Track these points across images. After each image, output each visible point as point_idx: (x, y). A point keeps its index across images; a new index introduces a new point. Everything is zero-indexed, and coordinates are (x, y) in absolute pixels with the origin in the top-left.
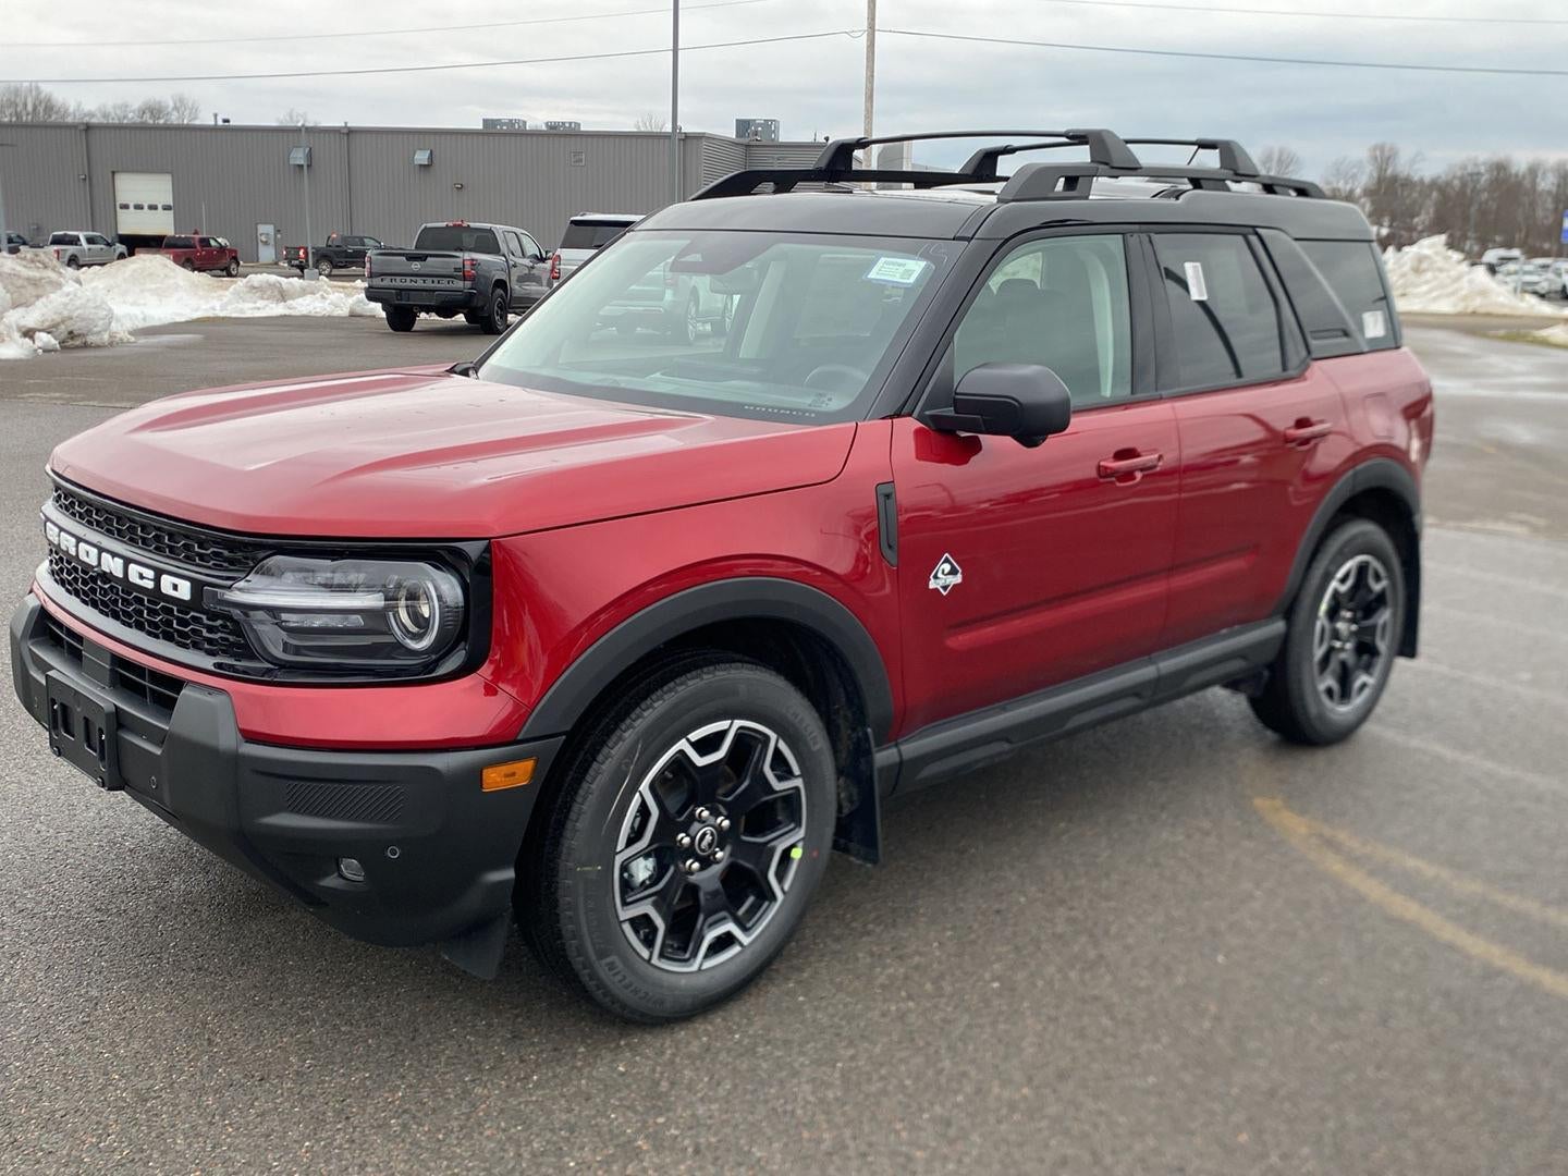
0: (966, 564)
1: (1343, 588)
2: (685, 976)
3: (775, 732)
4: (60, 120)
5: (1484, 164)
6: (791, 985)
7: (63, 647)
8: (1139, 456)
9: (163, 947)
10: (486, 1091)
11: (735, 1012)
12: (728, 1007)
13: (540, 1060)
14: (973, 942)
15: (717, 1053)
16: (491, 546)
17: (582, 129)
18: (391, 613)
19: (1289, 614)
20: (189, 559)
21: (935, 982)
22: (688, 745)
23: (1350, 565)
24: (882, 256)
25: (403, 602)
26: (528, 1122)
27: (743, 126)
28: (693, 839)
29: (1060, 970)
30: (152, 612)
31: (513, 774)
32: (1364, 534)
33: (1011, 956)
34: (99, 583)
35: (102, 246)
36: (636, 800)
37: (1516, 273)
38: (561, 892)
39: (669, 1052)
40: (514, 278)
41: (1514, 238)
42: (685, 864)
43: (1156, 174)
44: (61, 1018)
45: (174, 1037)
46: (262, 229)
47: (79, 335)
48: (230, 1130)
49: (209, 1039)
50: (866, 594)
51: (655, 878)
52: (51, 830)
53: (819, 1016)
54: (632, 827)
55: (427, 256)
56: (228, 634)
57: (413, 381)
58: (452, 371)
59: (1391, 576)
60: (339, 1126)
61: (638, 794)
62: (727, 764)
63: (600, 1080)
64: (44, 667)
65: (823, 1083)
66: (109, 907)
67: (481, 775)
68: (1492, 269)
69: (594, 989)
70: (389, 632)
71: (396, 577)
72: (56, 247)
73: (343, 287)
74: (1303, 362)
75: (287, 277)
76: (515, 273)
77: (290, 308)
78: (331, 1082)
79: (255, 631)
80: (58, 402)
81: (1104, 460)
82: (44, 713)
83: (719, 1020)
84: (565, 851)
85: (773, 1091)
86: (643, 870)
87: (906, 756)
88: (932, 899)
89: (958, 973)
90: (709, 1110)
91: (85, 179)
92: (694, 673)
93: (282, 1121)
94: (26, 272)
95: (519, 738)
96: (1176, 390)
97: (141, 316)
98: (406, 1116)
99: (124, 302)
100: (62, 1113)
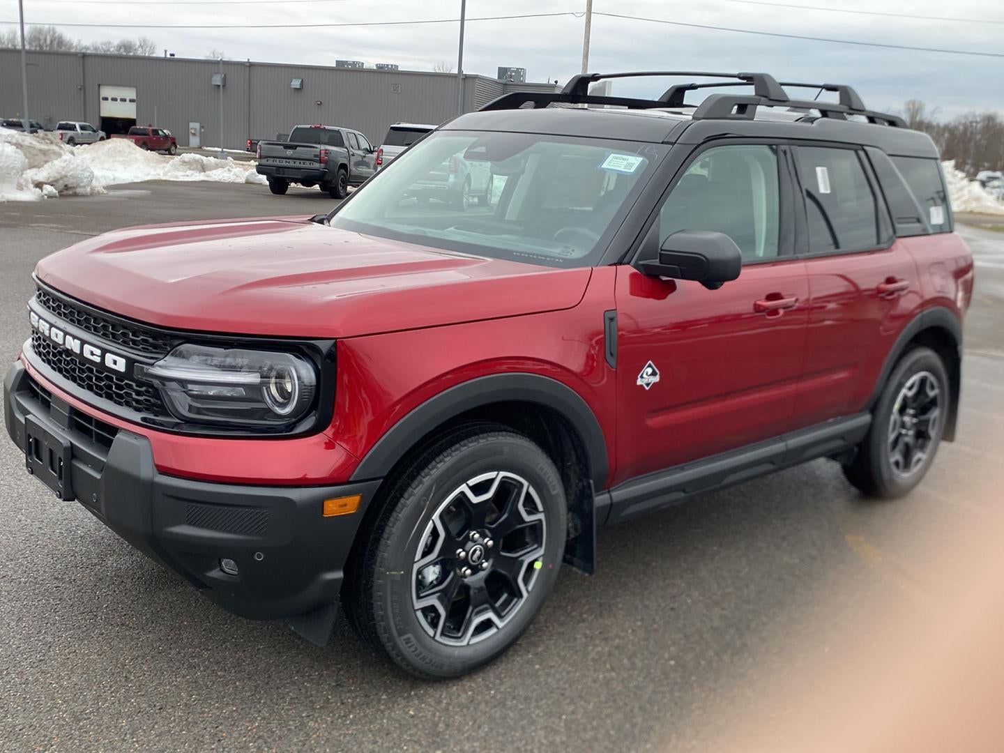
0: (662, 367)
1: (910, 394)
2: (458, 648)
3: (527, 480)
4: (68, 51)
5: (980, 115)
6: (530, 656)
7: (38, 399)
8: (782, 298)
9: (99, 607)
10: (317, 725)
11: (492, 673)
12: (485, 671)
13: (355, 704)
14: (656, 630)
15: (478, 704)
16: (338, 343)
17: (399, 69)
18: (264, 388)
19: (873, 410)
20: (125, 343)
21: (630, 658)
22: (467, 487)
23: (915, 378)
24: (612, 153)
25: (273, 380)
26: (345, 749)
27: (503, 71)
28: (467, 553)
29: (717, 654)
30: (98, 379)
31: (345, 505)
32: (924, 358)
33: (682, 642)
34: (64, 356)
35: (90, 132)
36: (430, 526)
37: (999, 187)
38: (374, 588)
39: (445, 701)
40: (352, 163)
41: (997, 164)
42: (461, 570)
43: (797, 106)
44: (25, 656)
45: (102, 674)
46: (192, 125)
47: (71, 188)
48: (137, 746)
49: (126, 677)
50: (592, 385)
51: (440, 580)
52: (29, 520)
53: (549, 680)
54: (426, 544)
55: (297, 146)
56: (150, 397)
57: (288, 226)
58: (312, 220)
59: (941, 387)
60: (213, 747)
61: (431, 522)
62: (493, 502)
63: (396, 720)
64: (25, 412)
65: (553, 730)
66: (64, 577)
67: (323, 506)
68: (984, 184)
69: (395, 656)
70: (263, 401)
71: (269, 363)
72: (61, 131)
73: (243, 165)
74: (891, 238)
75: (207, 157)
76: (353, 159)
77: (208, 176)
78: (208, 713)
79: (169, 396)
80: (55, 230)
81: (759, 300)
82: (24, 443)
83: (480, 680)
84: (379, 560)
85: (517, 734)
86: (432, 574)
87: (615, 500)
88: (627, 597)
89: (646, 653)
90: (473, 746)
91: (81, 89)
92: (473, 438)
93: (173, 741)
94: (38, 145)
95: (351, 479)
96: (807, 254)
97: (112, 177)
98: (260, 741)
99: (103, 169)
100: (20, 727)
